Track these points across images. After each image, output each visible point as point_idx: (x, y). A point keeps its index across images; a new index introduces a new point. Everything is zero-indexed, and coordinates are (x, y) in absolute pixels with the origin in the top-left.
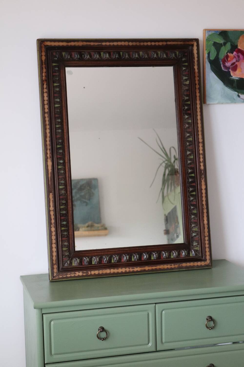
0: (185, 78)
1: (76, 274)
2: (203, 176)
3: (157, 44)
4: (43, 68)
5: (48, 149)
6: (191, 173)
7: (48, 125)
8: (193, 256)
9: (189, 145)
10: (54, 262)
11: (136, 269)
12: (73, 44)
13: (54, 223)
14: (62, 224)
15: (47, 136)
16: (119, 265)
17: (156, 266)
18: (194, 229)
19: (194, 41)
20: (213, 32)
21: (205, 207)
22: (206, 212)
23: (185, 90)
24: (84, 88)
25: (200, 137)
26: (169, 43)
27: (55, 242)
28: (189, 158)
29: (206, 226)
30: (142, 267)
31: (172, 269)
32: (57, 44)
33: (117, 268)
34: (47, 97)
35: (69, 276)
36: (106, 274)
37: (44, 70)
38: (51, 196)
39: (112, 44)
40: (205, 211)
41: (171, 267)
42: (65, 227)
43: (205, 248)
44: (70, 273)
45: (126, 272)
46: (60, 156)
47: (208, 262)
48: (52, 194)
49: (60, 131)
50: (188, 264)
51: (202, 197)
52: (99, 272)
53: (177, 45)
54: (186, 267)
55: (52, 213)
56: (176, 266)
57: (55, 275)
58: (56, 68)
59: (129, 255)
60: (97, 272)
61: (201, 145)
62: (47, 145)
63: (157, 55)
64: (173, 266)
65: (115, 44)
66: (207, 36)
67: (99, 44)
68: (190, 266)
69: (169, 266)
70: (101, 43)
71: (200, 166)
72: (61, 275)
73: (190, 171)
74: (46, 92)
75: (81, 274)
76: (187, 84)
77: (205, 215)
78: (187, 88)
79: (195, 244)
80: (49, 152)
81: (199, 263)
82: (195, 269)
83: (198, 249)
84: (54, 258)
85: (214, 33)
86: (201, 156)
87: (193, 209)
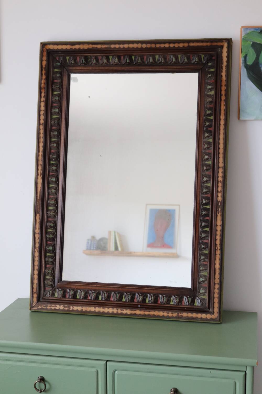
0: (209, 87)
1: (56, 307)
2: (220, 209)
3: (176, 45)
4: (43, 74)
5: (40, 164)
6: (206, 204)
7: (42, 138)
8: (198, 306)
9: (207, 170)
10: (35, 291)
11: (125, 311)
12: (77, 47)
13: (38, 247)
14: (47, 250)
15: (40, 150)
16: (106, 304)
17: (149, 311)
18: (203, 273)
19: (224, 41)
20: (252, 30)
21: (219, 247)
22: (220, 255)
23: (207, 103)
24: (89, 97)
25: (221, 160)
26: (191, 44)
27: (37, 269)
28: (206, 185)
29: (218, 271)
30: (133, 310)
31: (168, 317)
32: (60, 47)
33: (103, 307)
34: (44, 106)
35: (48, 308)
36: (90, 312)
37: (44, 77)
38: (38, 216)
39: (122, 46)
40: (218, 252)
41: (168, 316)
42: (51, 253)
43: (214, 298)
44: (50, 305)
45: (113, 313)
46: (53, 173)
47: (215, 315)
48: (40, 215)
49: (55, 145)
50: (190, 315)
51: (216, 235)
52: (82, 308)
53: (202, 46)
54: (187, 318)
55: (37, 236)
56: (175, 315)
57: (34, 304)
58: (57, 74)
59: (120, 294)
60: (80, 308)
61: (221, 170)
62: (39, 160)
63: (177, 58)
64: (170, 314)
65: (126, 46)
66: (243, 35)
67: (107, 46)
68: (192, 317)
69: (165, 314)
70: (109, 45)
71: (217, 196)
72: (41, 306)
73: (204, 201)
74: (43, 101)
75: (62, 307)
76: (211, 94)
77: (218, 257)
78: (210, 99)
79: (202, 291)
80: (40, 168)
81: (204, 316)
82: (199, 321)
83: (205, 298)
84: (35, 286)
85: (252, 32)
86: (220, 185)
87: (204, 248)
